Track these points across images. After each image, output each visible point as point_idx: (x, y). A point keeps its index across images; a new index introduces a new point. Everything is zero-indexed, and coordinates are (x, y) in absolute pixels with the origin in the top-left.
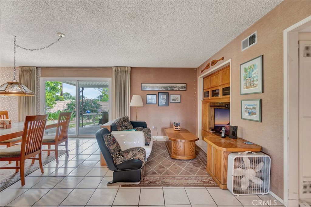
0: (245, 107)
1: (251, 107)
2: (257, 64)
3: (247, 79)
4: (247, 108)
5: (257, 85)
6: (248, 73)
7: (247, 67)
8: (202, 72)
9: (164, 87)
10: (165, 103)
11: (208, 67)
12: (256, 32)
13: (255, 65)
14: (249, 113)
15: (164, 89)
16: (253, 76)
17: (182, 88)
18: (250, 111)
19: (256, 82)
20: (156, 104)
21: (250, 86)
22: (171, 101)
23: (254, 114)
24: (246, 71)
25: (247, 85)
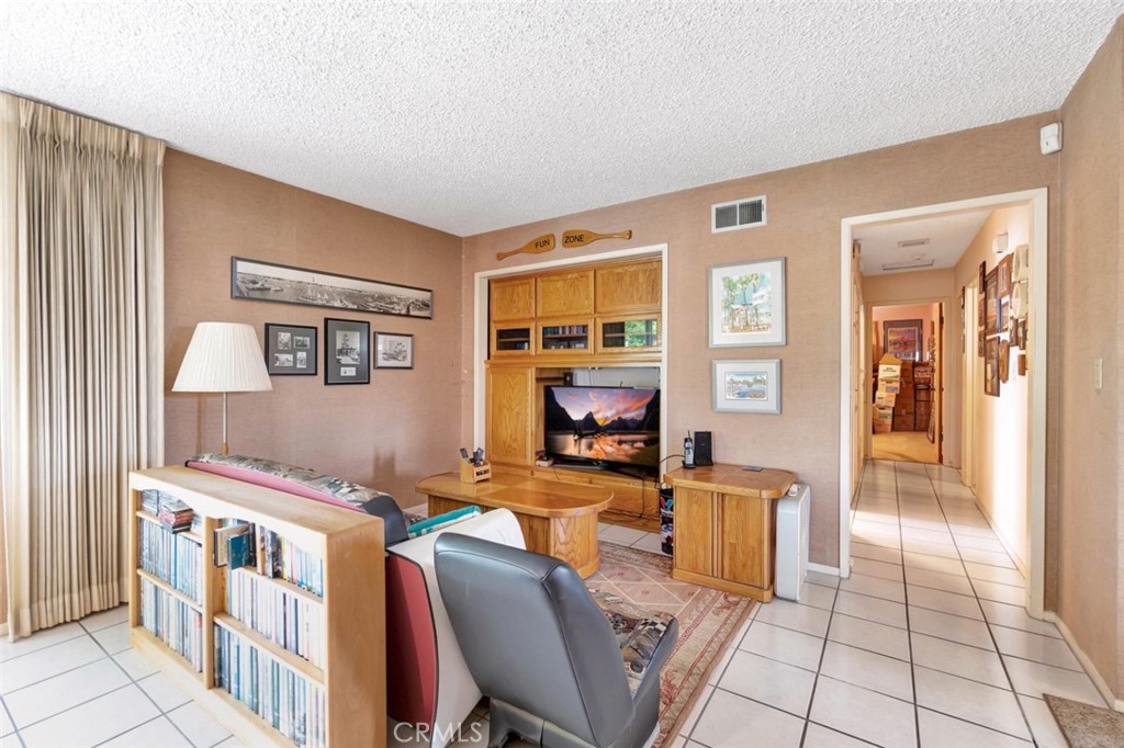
0: (728, 378)
1: (750, 379)
2: (768, 275)
3: (734, 307)
4: (732, 381)
5: (769, 325)
6: (738, 292)
7: (735, 279)
8: (500, 257)
9: (351, 295)
10: (354, 369)
11: (542, 244)
12: (763, 199)
13: (763, 277)
14: (742, 395)
15: (351, 306)
16: (755, 303)
17: (420, 309)
18: (745, 388)
19: (764, 320)
20: (316, 374)
21: (747, 327)
22: (381, 362)
23: (760, 394)
24: (730, 286)
25: (736, 324)
